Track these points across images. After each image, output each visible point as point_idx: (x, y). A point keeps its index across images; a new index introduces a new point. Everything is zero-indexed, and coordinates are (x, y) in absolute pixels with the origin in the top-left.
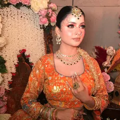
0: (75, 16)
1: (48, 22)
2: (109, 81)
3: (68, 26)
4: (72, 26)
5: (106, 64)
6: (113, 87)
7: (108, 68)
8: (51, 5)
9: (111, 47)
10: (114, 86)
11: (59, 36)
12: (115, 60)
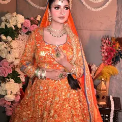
3: (55, 8)
9: (94, 65)
10: (96, 91)
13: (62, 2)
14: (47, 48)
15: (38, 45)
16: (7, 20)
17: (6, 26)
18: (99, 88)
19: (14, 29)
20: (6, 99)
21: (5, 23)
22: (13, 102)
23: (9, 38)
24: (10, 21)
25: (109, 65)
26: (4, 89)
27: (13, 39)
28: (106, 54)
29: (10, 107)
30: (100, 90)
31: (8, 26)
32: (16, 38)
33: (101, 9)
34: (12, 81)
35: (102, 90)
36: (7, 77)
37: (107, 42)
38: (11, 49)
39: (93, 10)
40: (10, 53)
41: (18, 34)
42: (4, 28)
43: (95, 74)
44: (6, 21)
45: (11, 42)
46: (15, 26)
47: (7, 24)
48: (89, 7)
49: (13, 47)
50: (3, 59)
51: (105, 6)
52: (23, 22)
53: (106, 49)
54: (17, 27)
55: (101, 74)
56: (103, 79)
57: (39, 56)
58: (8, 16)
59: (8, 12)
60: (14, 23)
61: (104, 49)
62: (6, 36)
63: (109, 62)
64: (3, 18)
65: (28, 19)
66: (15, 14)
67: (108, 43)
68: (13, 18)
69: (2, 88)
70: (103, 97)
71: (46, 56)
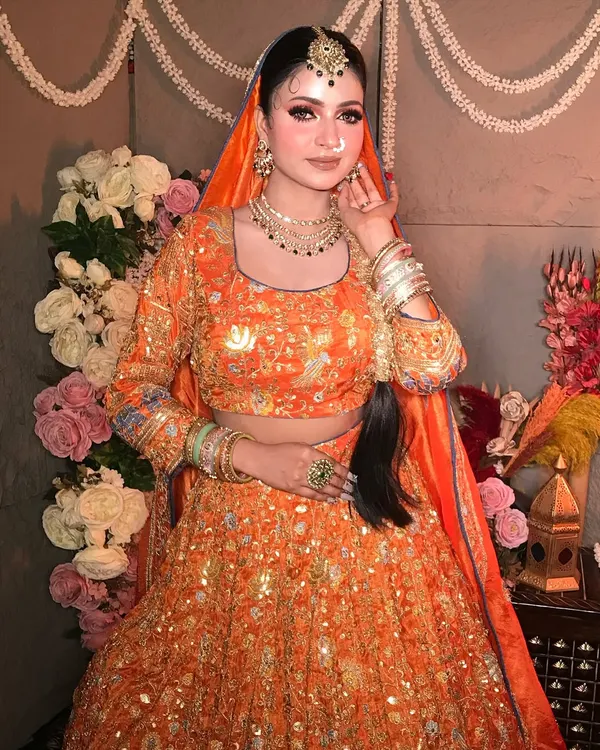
0: (320, 73)
2: (512, 507)
3: (293, 113)
5: (497, 446)
6: (526, 530)
7: (505, 460)
9: (514, 394)
10: (529, 525)
12: (530, 434)
13: (331, 83)
14: (261, 307)
15: (215, 298)
16: (84, 183)
17: (80, 210)
18: (543, 510)
19: (119, 224)
20: (82, 571)
21: (78, 197)
22: (114, 584)
23: (98, 271)
24: (102, 190)
25: (585, 391)
26: (74, 520)
27: (116, 276)
28: (571, 341)
29: (104, 606)
30: (550, 520)
31: (94, 211)
32: (129, 271)
33: (536, 121)
34: (112, 478)
35: (561, 519)
36: (88, 462)
37: (574, 279)
38: (107, 321)
39: (503, 126)
40: (99, 340)
41: (141, 248)
42: (73, 220)
43: (517, 437)
44: (81, 187)
45: (106, 287)
46: (123, 213)
47: (86, 203)
48: (479, 116)
49: (117, 314)
50: (66, 371)
51: (556, 110)
52: (163, 191)
53: (568, 316)
54: (136, 218)
55: (550, 436)
56: (561, 465)
57: (220, 350)
58: (90, 165)
59: (88, 148)
60: (122, 199)
61: (558, 315)
62: (82, 259)
63: (588, 378)
64: (67, 176)
65: (186, 176)
66: (123, 154)
67: (580, 286)
68: (117, 175)
69: (64, 516)
70: (565, 556)
71: (261, 349)
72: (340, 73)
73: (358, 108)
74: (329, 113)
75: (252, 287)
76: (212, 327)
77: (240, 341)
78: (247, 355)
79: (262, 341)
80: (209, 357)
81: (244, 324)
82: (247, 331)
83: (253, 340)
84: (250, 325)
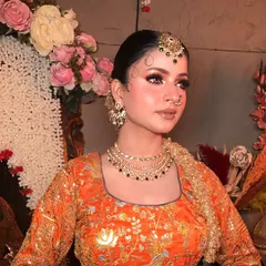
0: (168, 54)
1: (74, 80)
3: (148, 78)
4: (157, 78)
8: (83, 38)
9: (241, 147)
11: (119, 103)
12: (250, 180)
13: (175, 61)
14: (122, 217)
43: (240, 185)
57: (93, 245)
71: (121, 246)
72: (180, 55)
73: (186, 78)
74: (171, 79)
75: (117, 203)
76: (88, 230)
77: (107, 239)
78: (112, 249)
79: (122, 240)
80: (86, 250)
81: (110, 228)
82: (112, 232)
83: (116, 239)
84: (114, 228)
